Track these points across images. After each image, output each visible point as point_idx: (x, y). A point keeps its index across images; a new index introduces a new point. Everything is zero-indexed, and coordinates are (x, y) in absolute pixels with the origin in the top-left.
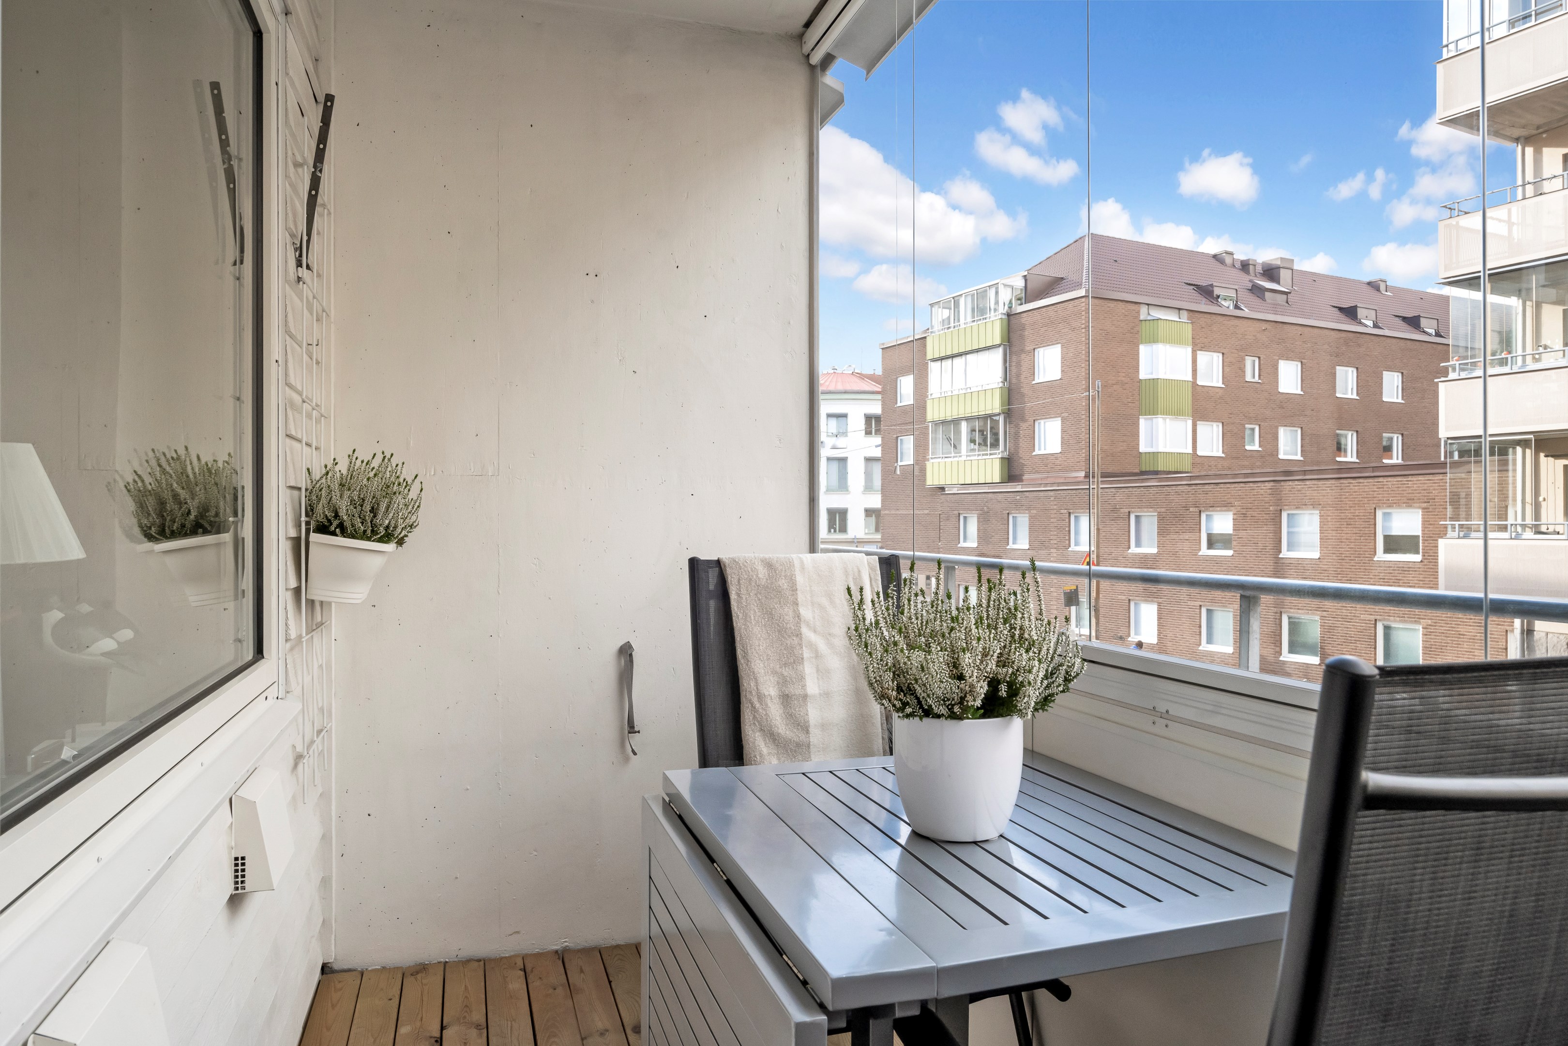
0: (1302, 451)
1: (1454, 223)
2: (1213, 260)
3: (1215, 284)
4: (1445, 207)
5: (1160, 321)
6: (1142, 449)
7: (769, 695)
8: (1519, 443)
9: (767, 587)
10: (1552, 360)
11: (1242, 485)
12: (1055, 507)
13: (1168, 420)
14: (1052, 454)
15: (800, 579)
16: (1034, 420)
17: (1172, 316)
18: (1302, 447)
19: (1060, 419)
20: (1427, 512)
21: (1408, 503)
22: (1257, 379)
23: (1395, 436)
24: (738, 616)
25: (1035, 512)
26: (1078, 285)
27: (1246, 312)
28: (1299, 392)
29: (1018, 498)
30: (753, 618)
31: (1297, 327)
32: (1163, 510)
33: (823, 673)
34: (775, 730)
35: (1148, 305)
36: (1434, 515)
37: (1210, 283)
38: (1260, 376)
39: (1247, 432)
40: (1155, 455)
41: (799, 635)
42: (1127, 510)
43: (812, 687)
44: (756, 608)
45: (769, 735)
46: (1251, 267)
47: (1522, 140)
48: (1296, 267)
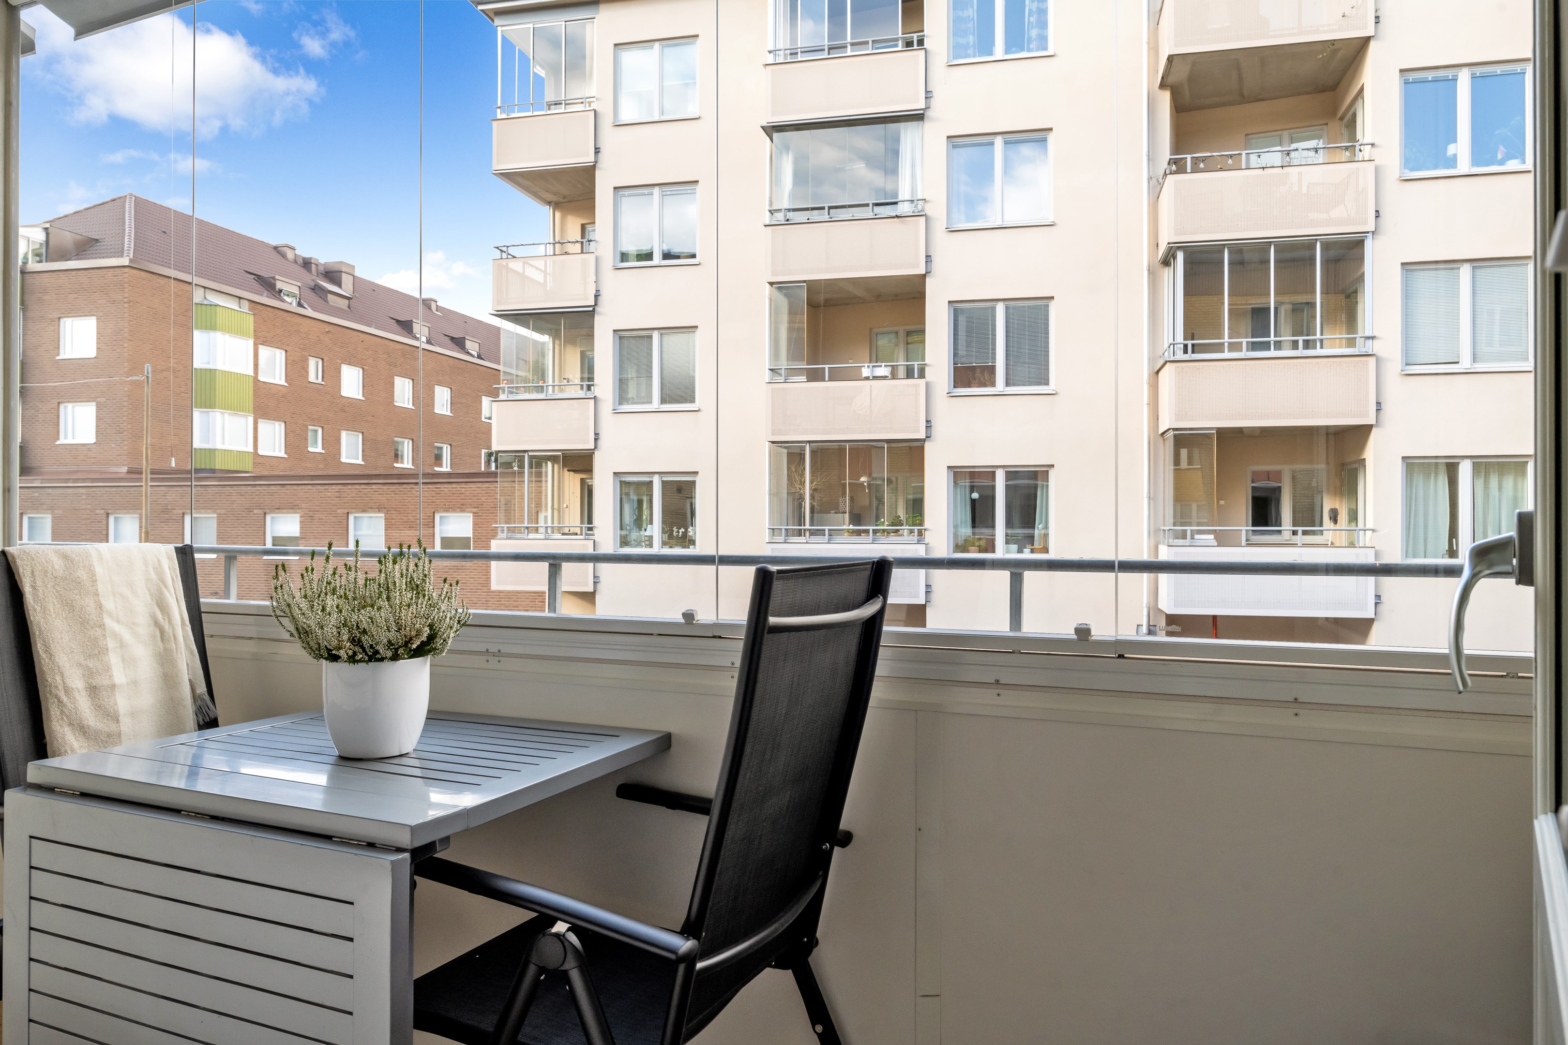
0: (363, 455)
1: (505, 264)
2: (274, 252)
3: (277, 277)
4: (497, 248)
5: (218, 307)
6: (197, 444)
7: (77, 688)
8: (549, 458)
9: (66, 578)
10: (573, 392)
11: (310, 487)
12: (88, 507)
13: (226, 415)
14: (84, 445)
15: (99, 569)
16: (59, 403)
17: (232, 304)
18: (363, 451)
19: (94, 403)
20: (477, 516)
21: (461, 508)
22: (320, 381)
23: (445, 446)
24: (35, 610)
25: (60, 512)
26: (120, 254)
27: (309, 312)
28: (360, 397)
29: (36, 495)
30: (52, 610)
31: (359, 334)
32: (223, 511)
33: (129, 662)
34: (85, 723)
35: (205, 288)
36: (483, 519)
37: (272, 275)
38: (323, 377)
39: (310, 434)
40: (212, 452)
41: (102, 626)
42: (181, 512)
43: (119, 676)
44: (55, 601)
45: (78, 729)
46: (313, 266)
47: (553, 204)
48: (356, 274)
